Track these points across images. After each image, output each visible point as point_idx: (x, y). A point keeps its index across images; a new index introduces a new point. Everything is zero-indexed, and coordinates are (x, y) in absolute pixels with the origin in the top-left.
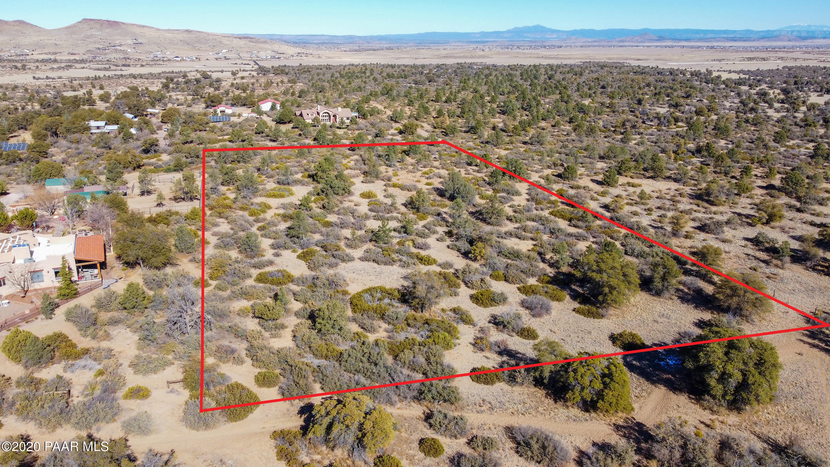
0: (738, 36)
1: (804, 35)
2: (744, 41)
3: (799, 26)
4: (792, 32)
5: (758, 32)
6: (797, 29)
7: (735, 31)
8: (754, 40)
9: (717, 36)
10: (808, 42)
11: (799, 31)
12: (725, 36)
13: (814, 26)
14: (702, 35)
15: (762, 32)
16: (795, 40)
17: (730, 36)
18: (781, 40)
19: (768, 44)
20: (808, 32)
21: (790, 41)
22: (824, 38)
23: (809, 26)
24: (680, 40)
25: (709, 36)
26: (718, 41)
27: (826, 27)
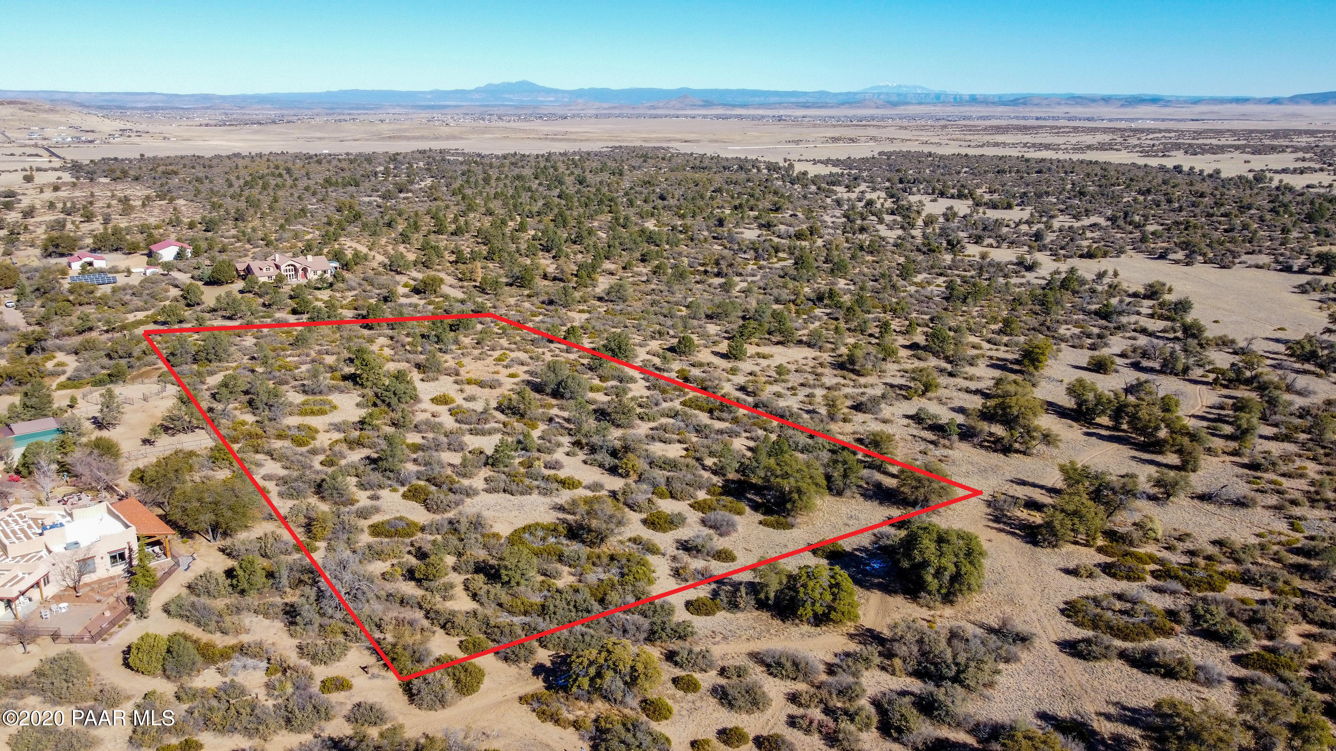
0: (811, 100)
1: (894, 99)
2: (820, 107)
3: (887, 86)
4: (879, 94)
5: (835, 95)
6: (884, 90)
7: (806, 93)
8: (832, 107)
9: (783, 100)
10: (901, 110)
11: (887, 94)
12: (793, 100)
13: (906, 86)
14: (762, 99)
15: (841, 94)
16: (884, 107)
17: (801, 100)
18: (865, 107)
19: (851, 112)
20: (899, 95)
21: (877, 107)
22: (920, 104)
23: (899, 86)
24: (734, 106)
25: (772, 99)
26: (785, 108)
27: (920, 87)
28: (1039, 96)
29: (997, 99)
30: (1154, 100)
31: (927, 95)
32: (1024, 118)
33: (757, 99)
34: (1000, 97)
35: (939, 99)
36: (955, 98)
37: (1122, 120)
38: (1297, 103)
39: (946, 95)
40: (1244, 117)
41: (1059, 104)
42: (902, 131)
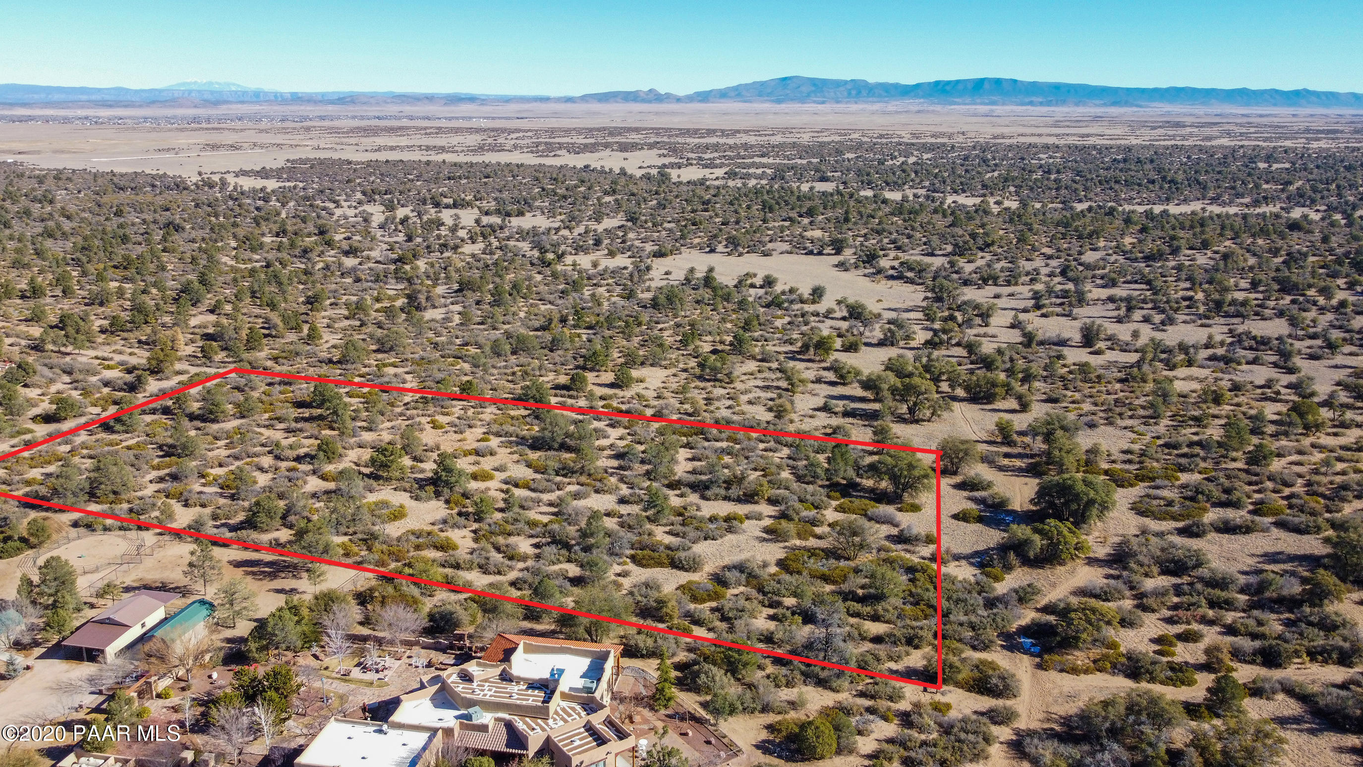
0: (107, 97)
1: (209, 97)
2: (126, 106)
3: (195, 83)
4: (190, 92)
5: (138, 92)
7: (99, 90)
8: (140, 106)
9: (71, 97)
10: (222, 110)
11: (199, 91)
12: (84, 97)
13: (217, 83)
14: (43, 96)
15: (141, 91)
16: (204, 106)
17: (93, 97)
18: (181, 106)
19: (170, 112)
20: (212, 92)
21: (195, 107)
22: (242, 102)
23: (210, 83)
24: (12, 105)
25: (56, 97)
26: (82, 107)
27: (234, 84)
28: (364, 94)
29: (320, 98)
30: (472, 99)
31: (245, 93)
32: (362, 118)
33: (36, 96)
34: (323, 95)
35: (258, 97)
36: (276, 96)
37: (457, 118)
38: (587, 102)
39: (266, 93)
40: (556, 115)
41: (386, 102)
42: (264, 135)
